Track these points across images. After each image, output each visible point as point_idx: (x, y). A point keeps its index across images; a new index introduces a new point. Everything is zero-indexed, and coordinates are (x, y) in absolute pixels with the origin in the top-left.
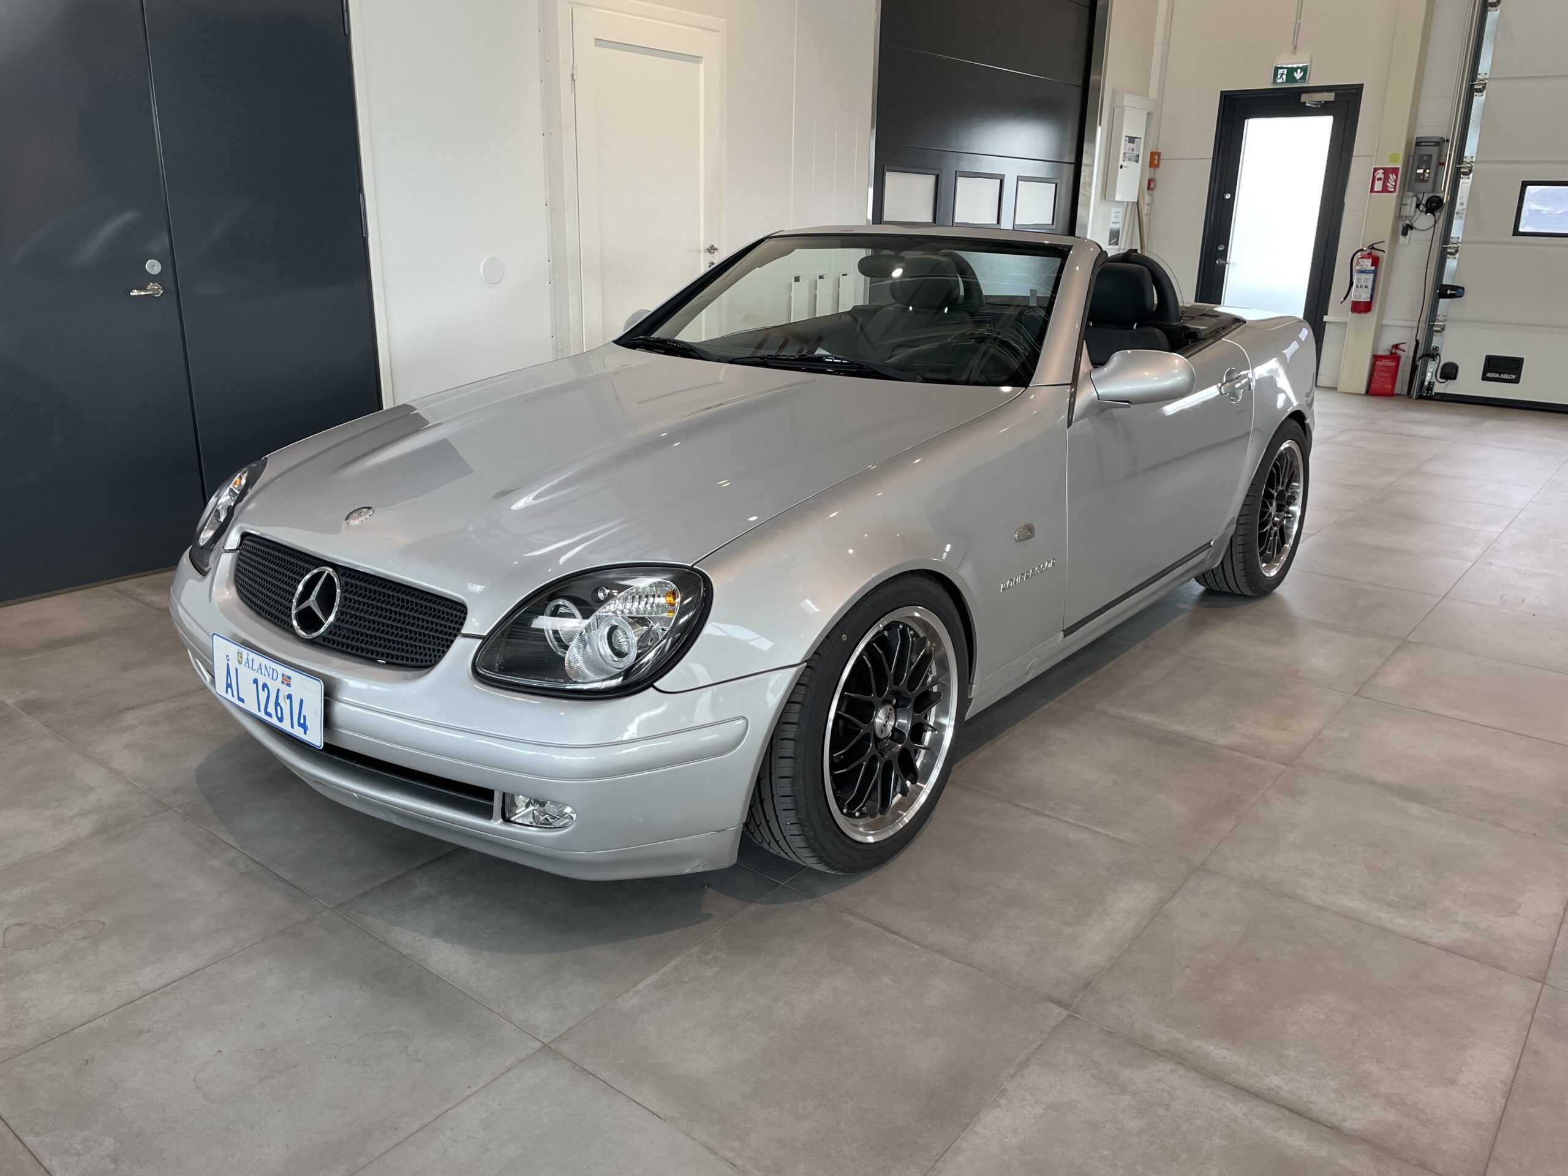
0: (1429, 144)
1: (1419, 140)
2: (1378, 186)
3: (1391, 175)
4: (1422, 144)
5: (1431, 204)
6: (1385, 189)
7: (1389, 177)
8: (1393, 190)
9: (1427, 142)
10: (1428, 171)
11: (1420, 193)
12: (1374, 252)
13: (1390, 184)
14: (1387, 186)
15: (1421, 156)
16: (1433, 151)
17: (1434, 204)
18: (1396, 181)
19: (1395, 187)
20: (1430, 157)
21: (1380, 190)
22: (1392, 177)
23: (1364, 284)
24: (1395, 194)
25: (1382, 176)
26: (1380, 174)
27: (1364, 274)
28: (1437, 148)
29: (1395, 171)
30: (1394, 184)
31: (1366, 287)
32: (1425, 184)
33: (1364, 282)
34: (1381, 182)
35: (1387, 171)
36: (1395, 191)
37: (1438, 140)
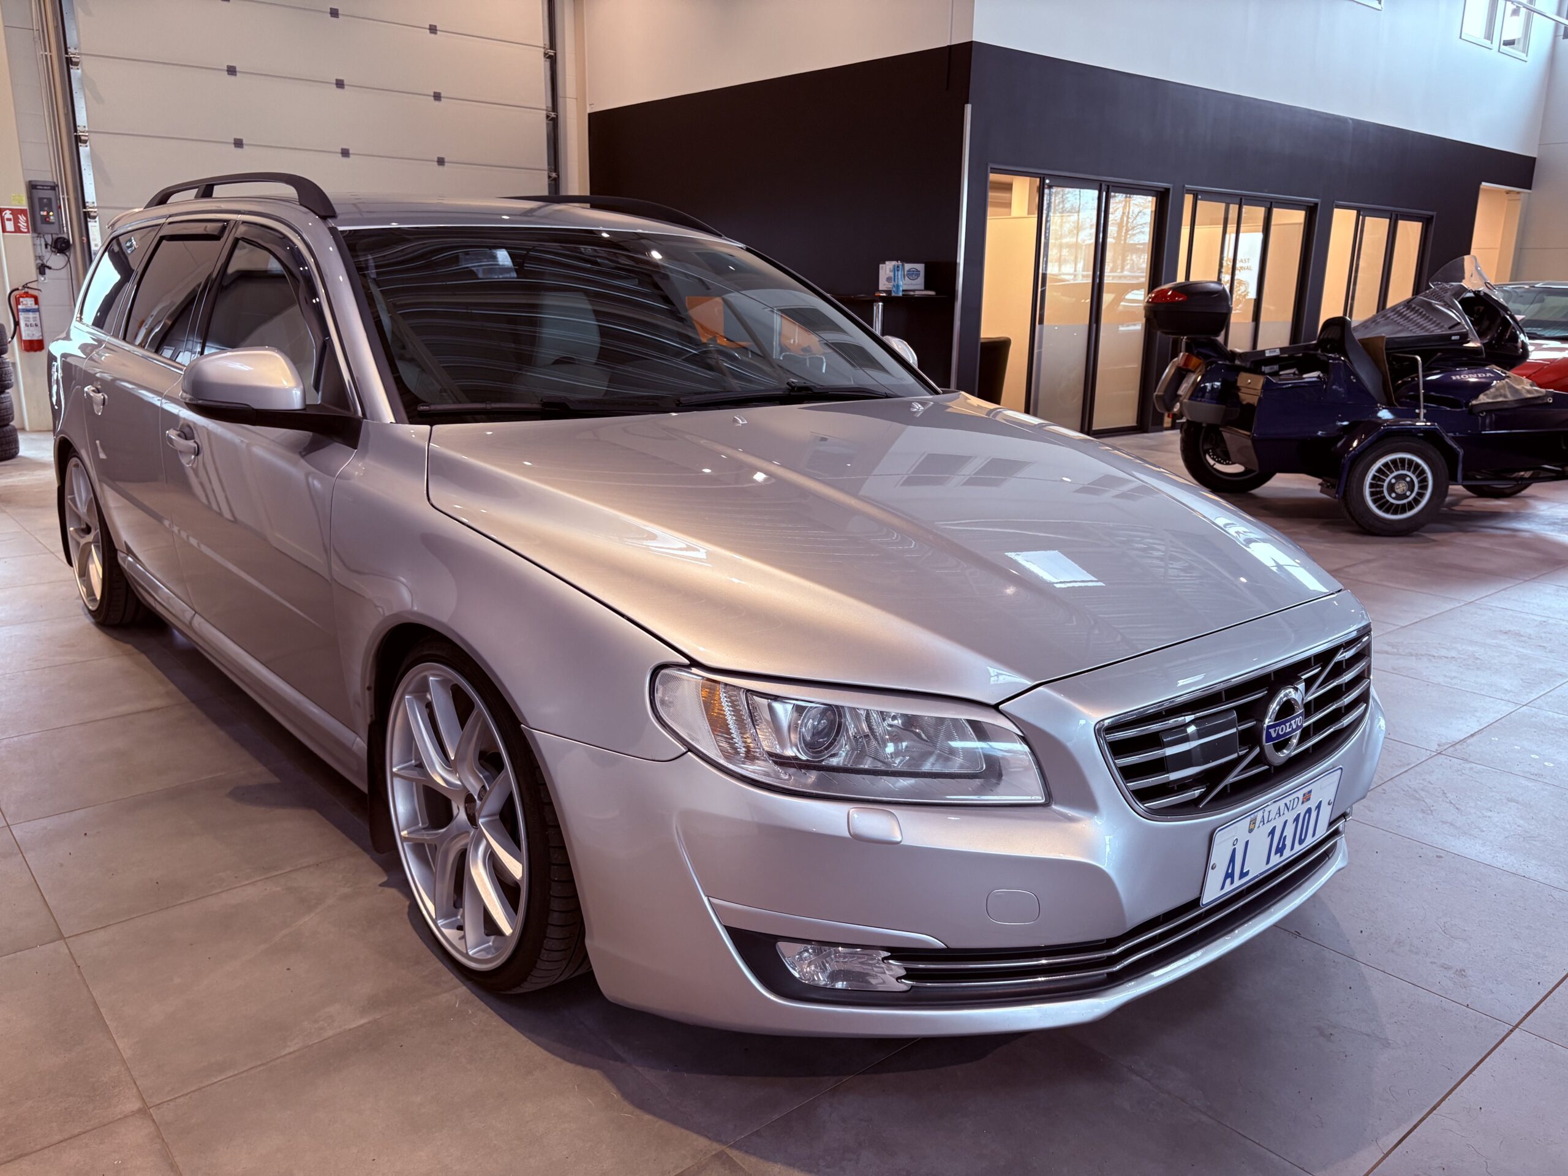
0: (45, 188)
1: (34, 183)
2: (10, 226)
3: (19, 216)
4: (38, 187)
5: (61, 246)
6: (18, 230)
7: (19, 218)
8: (26, 230)
9: (43, 186)
10: (51, 213)
11: (48, 234)
12: (31, 292)
13: (23, 224)
14: (19, 227)
15: (41, 199)
16: (49, 194)
17: (63, 245)
18: (27, 222)
19: (27, 227)
20: (50, 200)
21: (13, 230)
22: (22, 218)
23: (34, 323)
24: (28, 234)
25: (11, 217)
26: (7, 215)
27: (31, 313)
28: (52, 192)
29: (23, 212)
30: (25, 224)
31: (36, 325)
32: (52, 225)
33: (34, 321)
34: (12, 222)
35: (16, 213)
36: (28, 232)
37: (52, 185)
